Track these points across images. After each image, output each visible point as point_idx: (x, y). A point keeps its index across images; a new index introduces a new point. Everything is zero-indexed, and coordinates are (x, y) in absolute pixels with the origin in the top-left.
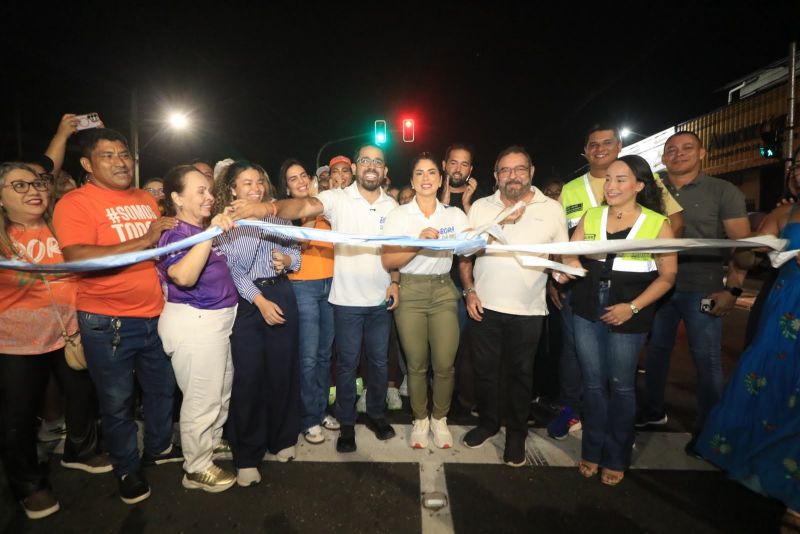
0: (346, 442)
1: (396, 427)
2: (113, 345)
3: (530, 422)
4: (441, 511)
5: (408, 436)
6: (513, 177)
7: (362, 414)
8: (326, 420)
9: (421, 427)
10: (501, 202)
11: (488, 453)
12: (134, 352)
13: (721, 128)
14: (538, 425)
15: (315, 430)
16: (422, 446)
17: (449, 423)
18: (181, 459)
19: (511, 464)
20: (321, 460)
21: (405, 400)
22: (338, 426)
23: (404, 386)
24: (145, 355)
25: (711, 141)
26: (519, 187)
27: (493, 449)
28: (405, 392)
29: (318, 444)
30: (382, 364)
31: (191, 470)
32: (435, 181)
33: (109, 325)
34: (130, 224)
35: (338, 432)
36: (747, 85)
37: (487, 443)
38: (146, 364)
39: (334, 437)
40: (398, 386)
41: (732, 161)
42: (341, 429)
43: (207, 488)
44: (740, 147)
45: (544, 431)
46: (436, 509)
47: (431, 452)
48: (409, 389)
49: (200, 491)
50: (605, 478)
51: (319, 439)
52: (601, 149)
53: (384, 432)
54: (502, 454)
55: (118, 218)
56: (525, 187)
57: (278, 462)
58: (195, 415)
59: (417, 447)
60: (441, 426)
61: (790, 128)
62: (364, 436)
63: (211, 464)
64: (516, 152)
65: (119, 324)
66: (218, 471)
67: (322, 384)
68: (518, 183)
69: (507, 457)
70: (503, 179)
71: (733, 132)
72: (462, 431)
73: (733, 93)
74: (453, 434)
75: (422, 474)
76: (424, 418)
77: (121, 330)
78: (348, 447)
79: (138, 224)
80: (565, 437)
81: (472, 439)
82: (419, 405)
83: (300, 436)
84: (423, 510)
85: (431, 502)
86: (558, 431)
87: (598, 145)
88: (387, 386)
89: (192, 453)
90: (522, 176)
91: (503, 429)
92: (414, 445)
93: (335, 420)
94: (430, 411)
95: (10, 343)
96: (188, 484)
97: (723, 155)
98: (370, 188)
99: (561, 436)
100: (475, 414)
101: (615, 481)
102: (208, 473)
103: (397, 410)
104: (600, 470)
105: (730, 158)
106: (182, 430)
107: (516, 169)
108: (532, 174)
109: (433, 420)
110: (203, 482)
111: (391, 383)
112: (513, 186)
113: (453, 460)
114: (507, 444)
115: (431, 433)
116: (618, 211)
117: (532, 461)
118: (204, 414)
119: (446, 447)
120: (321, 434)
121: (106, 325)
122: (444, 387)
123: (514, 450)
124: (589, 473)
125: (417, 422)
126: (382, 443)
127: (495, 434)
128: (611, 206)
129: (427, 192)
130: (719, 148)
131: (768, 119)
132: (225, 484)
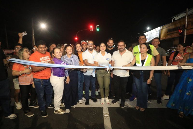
0: (87, 103)
1: (97, 99)
2: (41, 85)
3: (126, 98)
4: (108, 117)
5: (100, 101)
6: (121, 47)
7: (90, 97)
8: (83, 98)
9: (103, 99)
10: (119, 53)
11: (117, 105)
12: (45, 86)
13: (170, 28)
14: (127, 99)
15: (80, 101)
16: (103, 104)
17: (109, 98)
18: (54, 107)
19: (122, 107)
20: (82, 107)
21: (99, 93)
22: (85, 99)
23: (99, 90)
24: (47, 86)
25: (168, 30)
26: (122, 49)
27: (118, 104)
28: (99, 92)
29: (81, 103)
30: (94, 86)
31: (56, 110)
32: (105, 48)
33: (40, 81)
34: (44, 61)
35: (86, 101)
36: (177, 17)
37: (117, 103)
38: (47, 88)
39: (85, 102)
40: (97, 90)
41: (172, 35)
42: (86, 100)
43: (59, 113)
44: (174, 32)
45: (129, 100)
46: (107, 117)
47: (105, 105)
48: (100, 91)
49: (58, 114)
50: (141, 110)
51: (82, 102)
52: (142, 40)
53: (95, 101)
54: (120, 105)
55: (42, 60)
56: (124, 49)
57: (73, 108)
58: (57, 98)
59: (102, 104)
60: (107, 99)
61: (185, 29)
62: (91, 101)
63: (60, 108)
64: (122, 42)
65: (42, 80)
66: (61, 110)
67: (82, 91)
68: (122, 48)
69: (121, 106)
70: (119, 48)
71: (173, 28)
72: (111, 100)
73: (174, 19)
74: (110, 101)
75: (103, 110)
76: (103, 98)
77: (43, 82)
78: (88, 104)
79: (46, 61)
80: (133, 101)
81: (114, 102)
82: (102, 95)
83: (78, 102)
84: (104, 117)
85: (105, 116)
86: (132, 100)
87: (141, 39)
88: (95, 91)
89: (56, 106)
90: (123, 47)
91: (120, 100)
92: (101, 103)
93: (84, 98)
94: (105, 96)
95: (24, 83)
96: (55, 113)
97: (171, 34)
98: (91, 50)
99: (132, 101)
100: (114, 96)
101: (143, 111)
102: (59, 110)
103: (97, 96)
104: (140, 108)
105: (172, 34)
106: (54, 101)
107: (122, 45)
108: (125, 46)
109: (105, 98)
110: (58, 112)
111: (96, 90)
112: (121, 49)
113: (110, 106)
114: (121, 103)
115: (105, 101)
116: (143, 55)
117: (126, 107)
118: (59, 98)
119: (108, 104)
120: (82, 101)
121: (39, 81)
122: (107, 91)
123: (122, 104)
124: (138, 109)
125: (102, 99)
126: (95, 103)
127: (118, 101)
128: (141, 54)
129: (103, 51)
130: (170, 32)
131: (181, 26)
132: (63, 113)
